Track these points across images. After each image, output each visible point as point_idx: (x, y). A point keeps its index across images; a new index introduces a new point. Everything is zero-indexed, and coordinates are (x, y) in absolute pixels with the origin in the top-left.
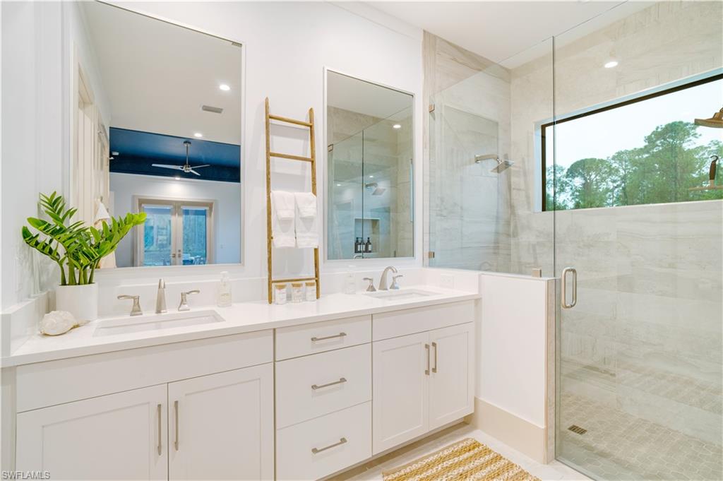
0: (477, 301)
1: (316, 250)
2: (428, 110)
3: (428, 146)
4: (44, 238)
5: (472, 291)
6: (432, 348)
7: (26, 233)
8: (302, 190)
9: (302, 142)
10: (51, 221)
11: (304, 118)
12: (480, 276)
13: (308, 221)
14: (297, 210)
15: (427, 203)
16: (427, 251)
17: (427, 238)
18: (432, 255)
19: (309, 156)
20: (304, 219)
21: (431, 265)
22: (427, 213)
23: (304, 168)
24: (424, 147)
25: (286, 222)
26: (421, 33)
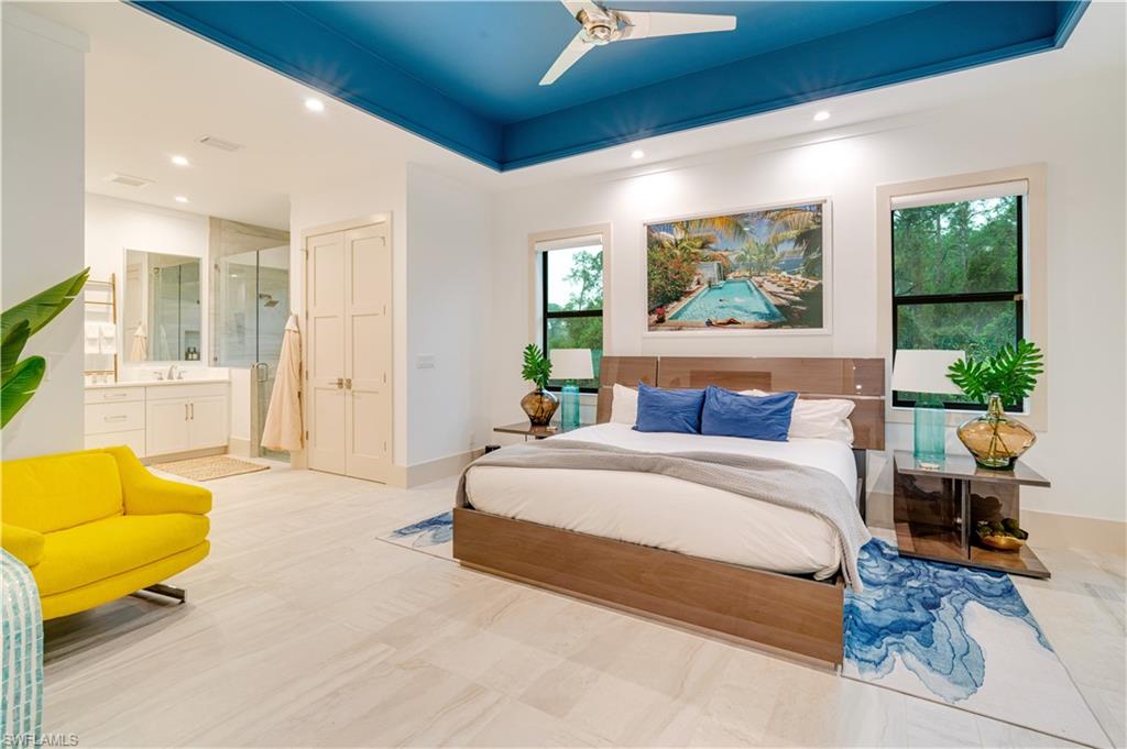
0: (230, 383)
1: (116, 356)
2: (213, 266)
3: (214, 290)
5: (226, 378)
6: (190, 407)
8: (107, 321)
9: (106, 293)
11: (108, 279)
12: (230, 371)
13: (109, 340)
14: (101, 333)
15: (212, 326)
16: (212, 357)
17: (212, 348)
18: (216, 359)
19: (112, 301)
20: (107, 339)
21: (215, 366)
22: (212, 333)
23: (108, 308)
24: (210, 289)
26: (208, 220)
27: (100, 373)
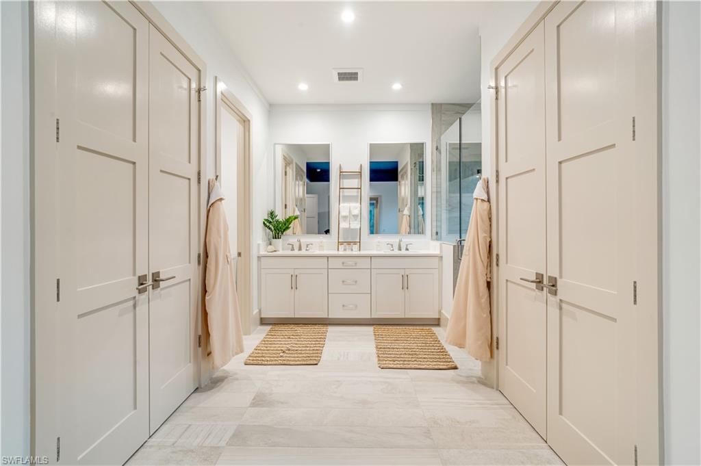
1: (360, 230)
2: (435, 149)
3: (435, 169)
4: (268, 224)
5: (437, 252)
6: (405, 278)
7: (264, 223)
8: (356, 202)
9: (356, 180)
10: (270, 220)
12: (441, 244)
13: (356, 217)
14: (350, 212)
16: (434, 231)
17: (434, 224)
18: (437, 234)
20: (354, 216)
25: (345, 217)
26: (430, 106)
27: (349, 243)
